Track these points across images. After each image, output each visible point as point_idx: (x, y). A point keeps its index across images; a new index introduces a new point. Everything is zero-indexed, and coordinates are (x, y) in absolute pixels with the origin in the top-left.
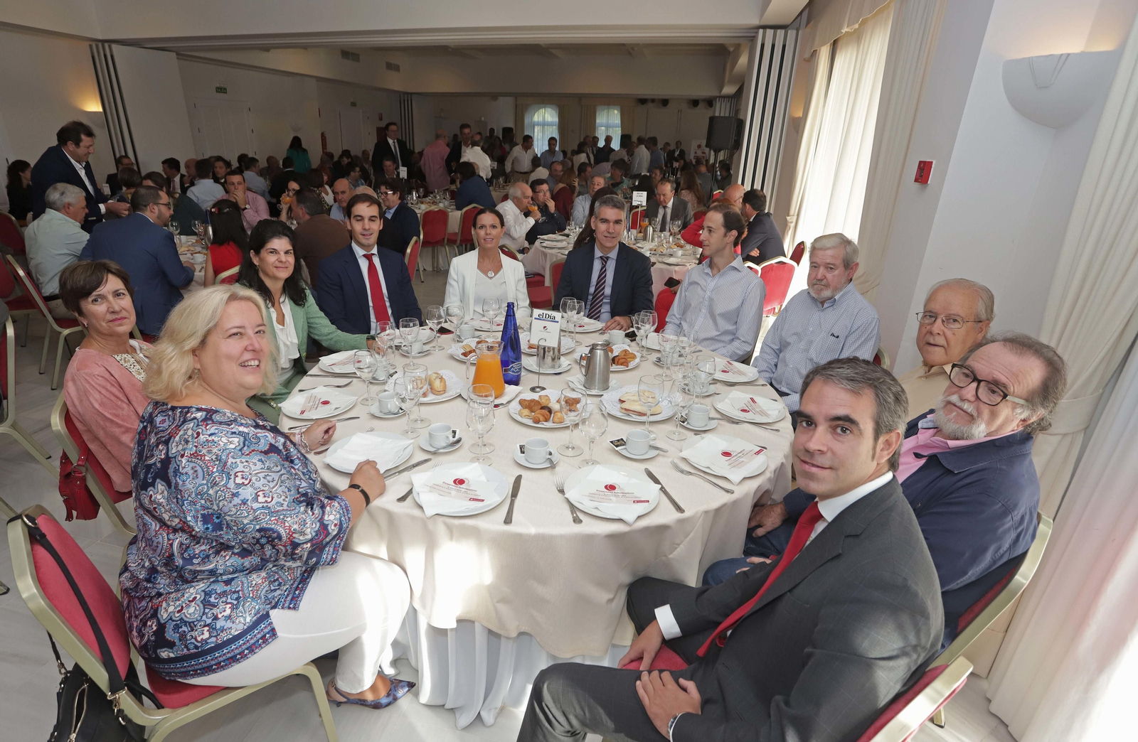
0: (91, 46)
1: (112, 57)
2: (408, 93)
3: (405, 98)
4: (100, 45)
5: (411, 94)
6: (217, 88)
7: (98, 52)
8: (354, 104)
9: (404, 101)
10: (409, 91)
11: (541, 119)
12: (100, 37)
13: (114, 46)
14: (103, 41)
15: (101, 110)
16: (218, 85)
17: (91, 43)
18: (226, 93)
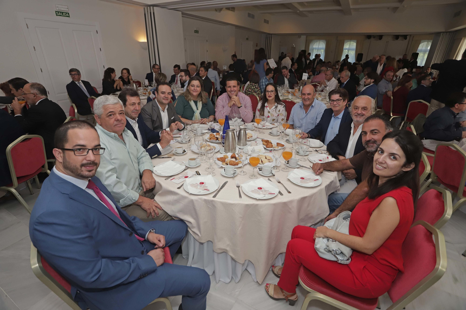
0: (144, 9)
1: (154, 13)
2: (270, 34)
3: (269, 36)
4: (149, 7)
5: (272, 34)
6: (195, 31)
7: (148, 12)
8: (247, 39)
9: (268, 37)
10: (271, 33)
11: (317, 47)
12: (149, 3)
13: (155, 8)
14: (150, 6)
15: (146, 41)
16: (195, 29)
17: (144, 7)
18: (198, 33)
